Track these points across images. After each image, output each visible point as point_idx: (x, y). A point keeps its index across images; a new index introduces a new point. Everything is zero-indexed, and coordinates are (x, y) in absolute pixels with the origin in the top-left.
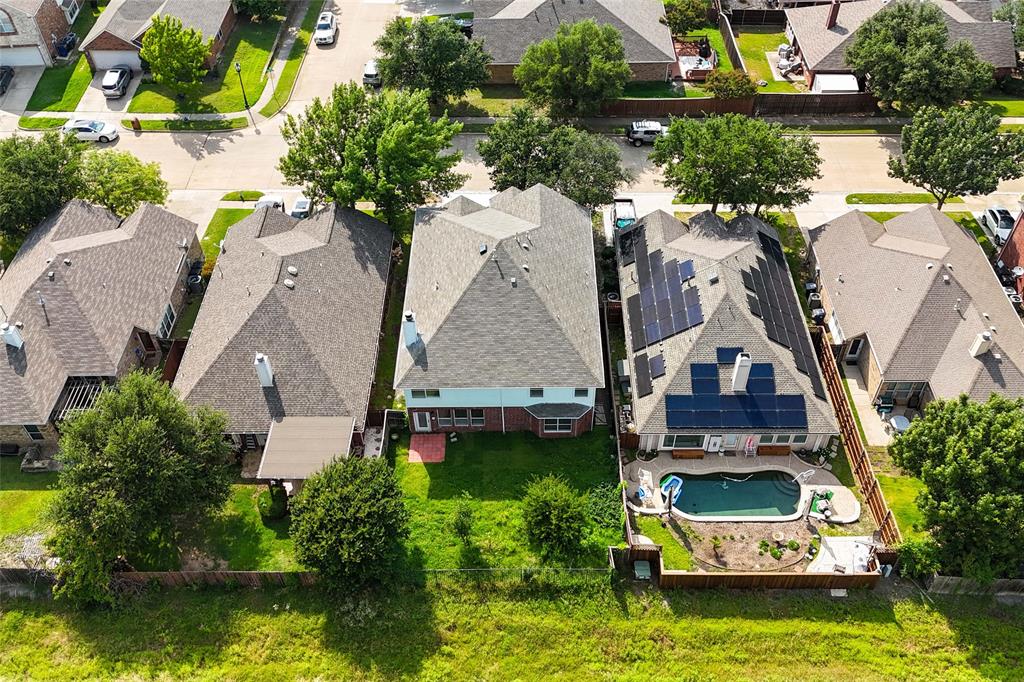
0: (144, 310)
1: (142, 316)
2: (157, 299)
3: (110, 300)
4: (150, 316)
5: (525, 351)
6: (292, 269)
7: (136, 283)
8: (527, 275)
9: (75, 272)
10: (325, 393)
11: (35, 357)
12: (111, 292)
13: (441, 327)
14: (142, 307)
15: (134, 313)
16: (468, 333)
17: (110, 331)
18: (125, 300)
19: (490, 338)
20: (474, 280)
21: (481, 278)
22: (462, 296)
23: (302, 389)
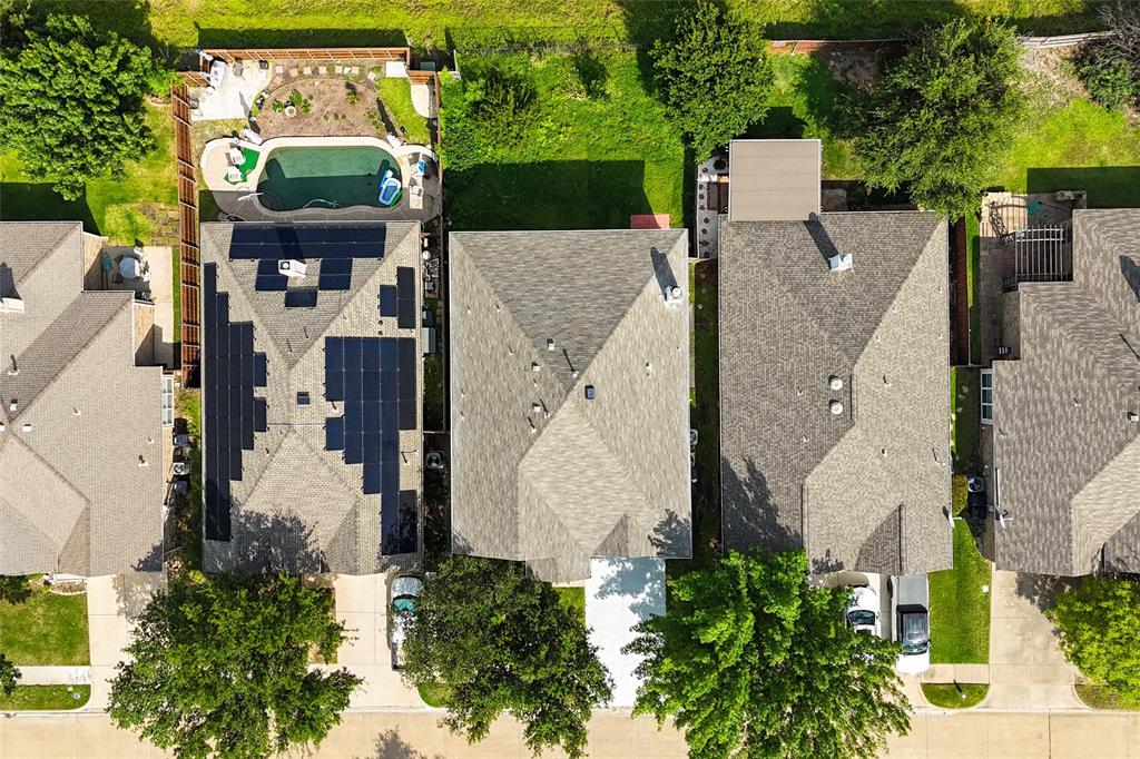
0: (1017, 389)
1: (1015, 377)
2: (1008, 412)
3: (1062, 383)
4: (1008, 383)
5: (539, 268)
6: (837, 409)
7: (1040, 426)
8: (535, 357)
9: (1119, 406)
10: (768, 252)
11: (1118, 288)
12: (1065, 397)
13: (638, 294)
14: (1021, 392)
15: (1027, 378)
16: (606, 288)
17: (1045, 338)
18: (1045, 393)
19: (580, 282)
20: (600, 347)
21: (591, 350)
22: (614, 328)
23: (795, 256)
